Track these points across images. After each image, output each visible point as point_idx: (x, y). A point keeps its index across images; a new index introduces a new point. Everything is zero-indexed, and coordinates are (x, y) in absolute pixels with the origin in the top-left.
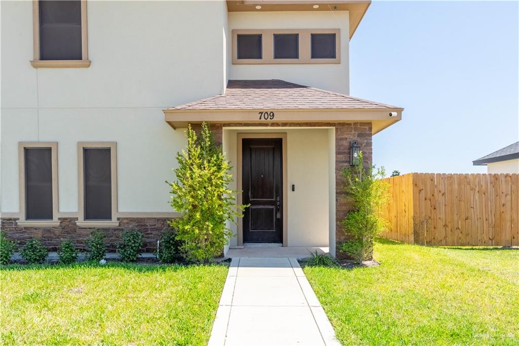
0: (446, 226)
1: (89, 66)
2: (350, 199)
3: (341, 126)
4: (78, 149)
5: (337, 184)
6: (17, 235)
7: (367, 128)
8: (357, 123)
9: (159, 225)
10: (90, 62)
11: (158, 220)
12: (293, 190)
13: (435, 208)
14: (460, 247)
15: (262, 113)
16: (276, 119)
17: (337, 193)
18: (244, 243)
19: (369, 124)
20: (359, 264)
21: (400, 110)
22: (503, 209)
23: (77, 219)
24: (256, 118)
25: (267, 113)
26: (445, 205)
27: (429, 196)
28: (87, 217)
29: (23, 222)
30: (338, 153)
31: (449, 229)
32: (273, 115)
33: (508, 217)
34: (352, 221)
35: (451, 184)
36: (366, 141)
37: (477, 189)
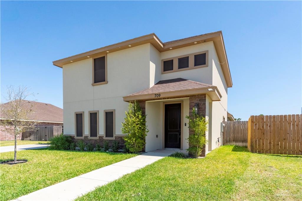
0: (271, 143)
1: (107, 83)
3: (191, 97)
6: (88, 142)
7: (203, 96)
8: (199, 95)
10: (108, 82)
12: (186, 125)
13: (264, 134)
14: (279, 155)
15: (156, 95)
16: (162, 96)
18: (165, 148)
19: (205, 95)
21: (214, 87)
23: (103, 137)
24: (153, 97)
25: (157, 94)
26: (270, 132)
28: (106, 136)
29: (90, 138)
30: (190, 109)
31: (272, 145)
32: (160, 95)
36: (203, 103)
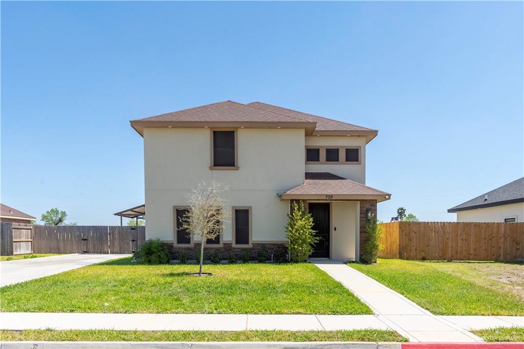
0: (416, 249)
1: (238, 169)
2: (367, 235)
3: (362, 201)
4: (233, 210)
5: (360, 228)
8: (370, 200)
9: (272, 247)
10: (239, 167)
11: (272, 244)
12: (335, 230)
13: (411, 240)
15: (327, 196)
16: (334, 198)
17: (360, 232)
19: (376, 200)
20: (370, 263)
21: (389, 195)
22: (447, 241)
23: (232, 244)
24: (324, 198)
25: (329, 195)
26: (416, 239)
27: (408, 234)
28: (237, 243)
30: (361, 213)
31: (418, 251)
32: (332, 197)
33: (450, 245)
34: (367, 245)
35: (420, 227)
36: (374, 208)
37: (434, 230)
